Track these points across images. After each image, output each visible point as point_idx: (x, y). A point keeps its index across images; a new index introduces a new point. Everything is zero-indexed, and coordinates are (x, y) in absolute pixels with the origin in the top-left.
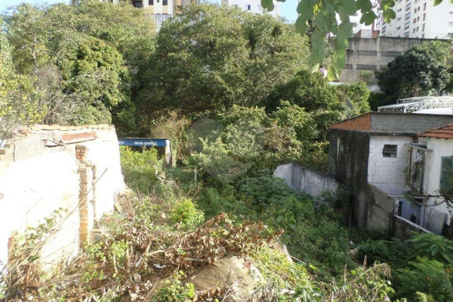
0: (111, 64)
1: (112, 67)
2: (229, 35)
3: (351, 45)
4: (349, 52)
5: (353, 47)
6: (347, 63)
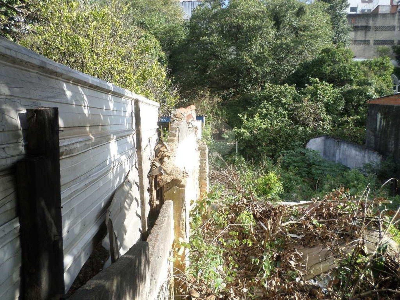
3: (369, 22)
4: (367, 28)
5: (371, 23)
6: (363, 39)
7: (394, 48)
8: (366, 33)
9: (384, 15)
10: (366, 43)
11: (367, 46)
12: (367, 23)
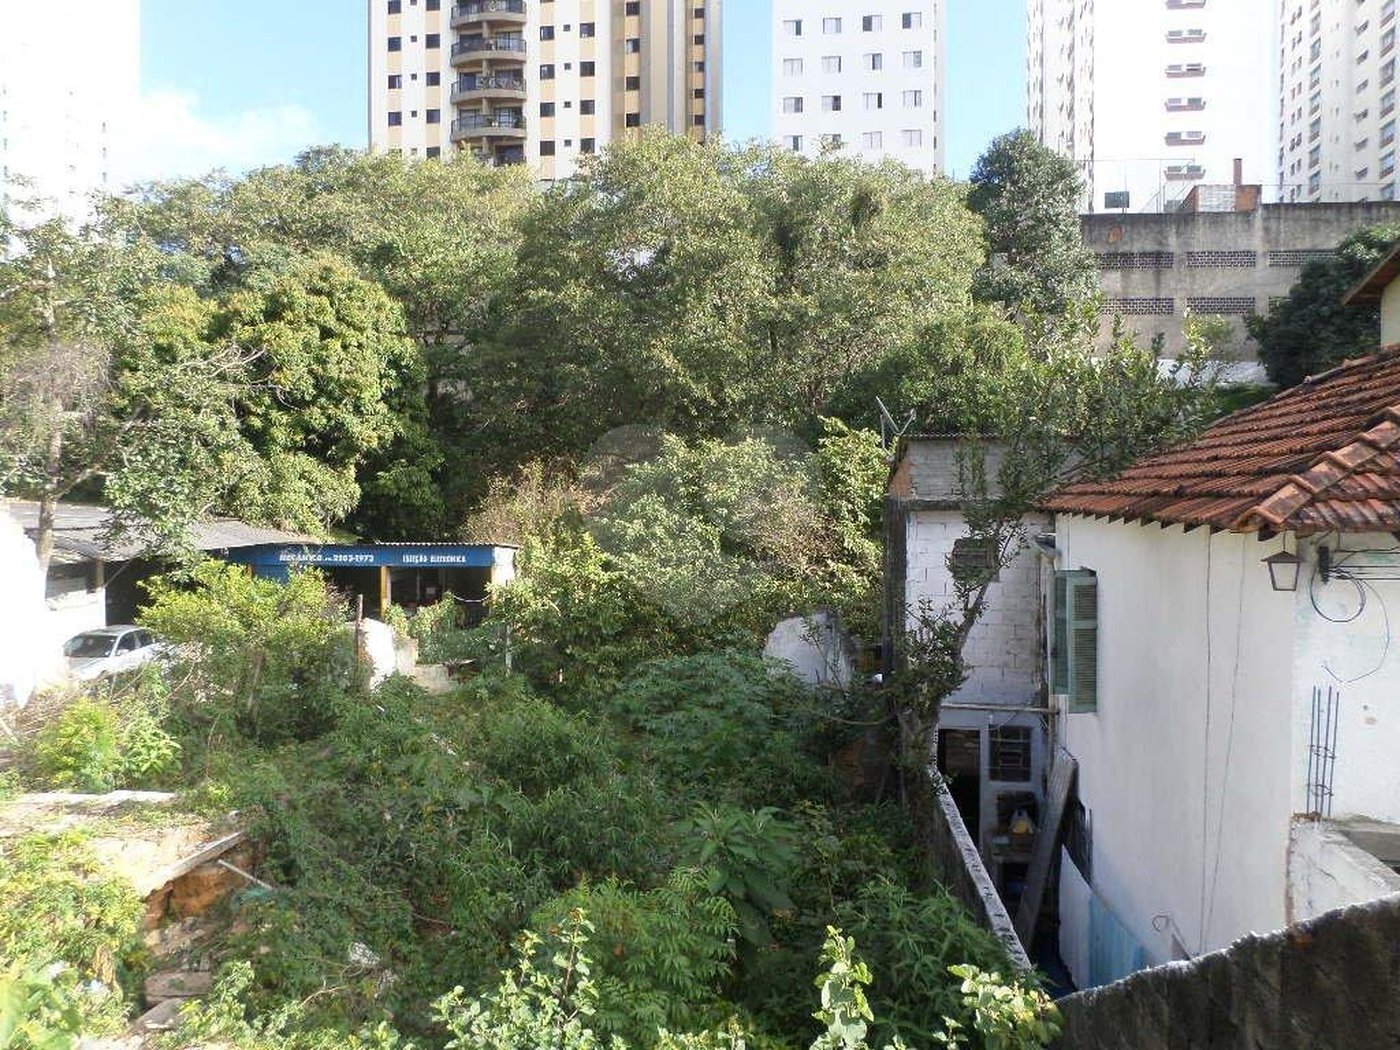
0: (361, 330)
1: (363, 340)
2: (712, 226)
3: (1166, 238)
4: (1159, 260)
5: (1173, 244)
6: (1153, 295)
7: (1251, 321)
8: (1158, 275)
9: (1216, 218)
10: (1162, 306)
11: (1164, 317)
12: (1161, 243)
